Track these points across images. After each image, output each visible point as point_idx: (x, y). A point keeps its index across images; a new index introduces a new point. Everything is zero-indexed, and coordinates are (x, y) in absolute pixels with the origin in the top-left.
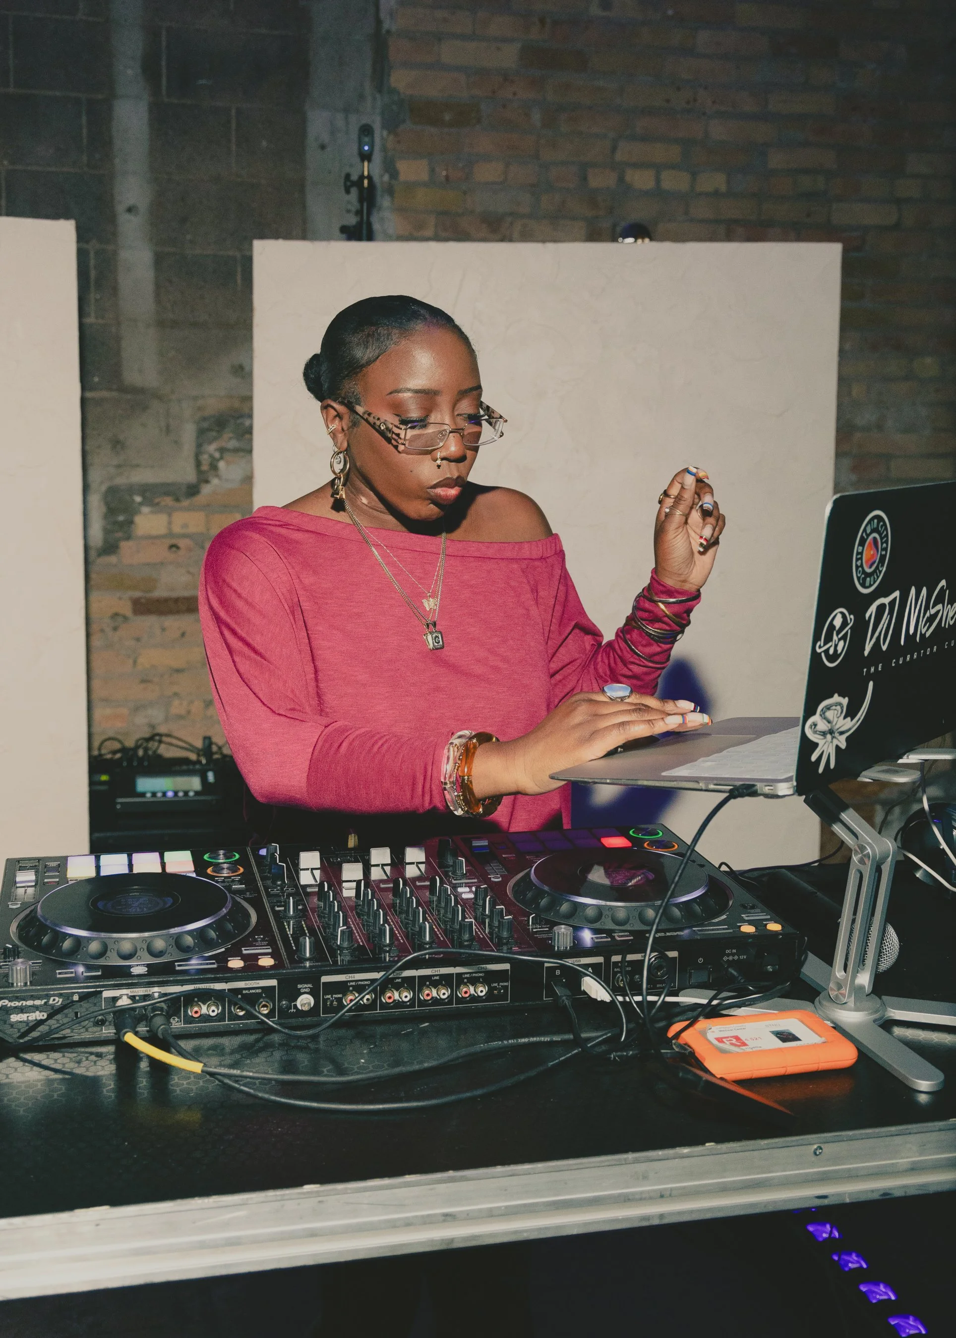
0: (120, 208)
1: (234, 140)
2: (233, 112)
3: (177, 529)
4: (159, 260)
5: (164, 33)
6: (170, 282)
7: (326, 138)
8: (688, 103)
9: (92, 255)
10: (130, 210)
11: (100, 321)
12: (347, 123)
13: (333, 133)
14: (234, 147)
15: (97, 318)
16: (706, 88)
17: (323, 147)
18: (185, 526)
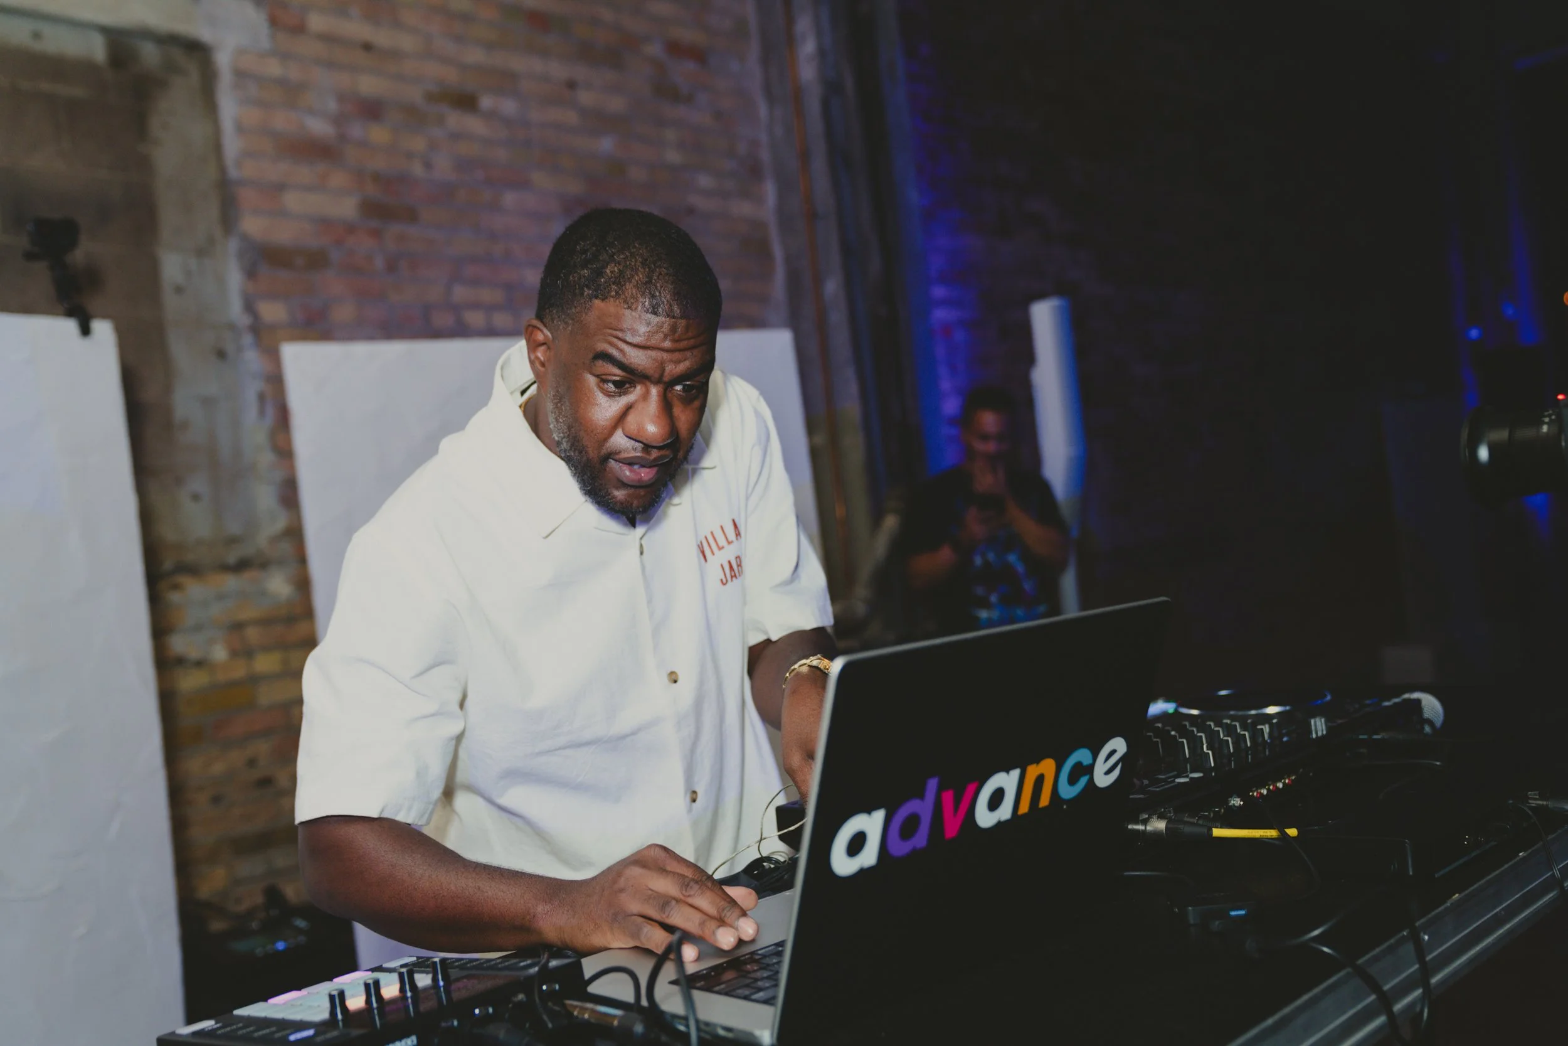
7: (181, 280)
12: (202, 267)
13: (187, 276)
17: (180, 290)
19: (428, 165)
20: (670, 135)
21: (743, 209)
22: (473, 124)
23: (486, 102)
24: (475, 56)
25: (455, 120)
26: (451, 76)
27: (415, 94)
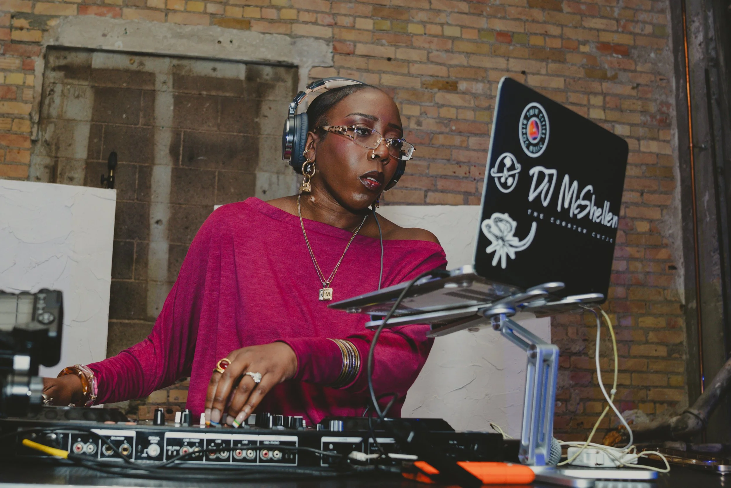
0: (152, 221)
1: (216, 187)
2: (217, 174)
3: (172, 400)
4: (171, 249)
5: (182, 134)
6: (177, 261)
7: (266, 187)
8: (466, 173)
9: (135, 246)
10: (157, 222)
11: (137, 281)
12: (278, 180)
13: (270, 185)
14: (216, 191)
15: (135, 279)
16: (475, 166)
17: (264, 192)
18: (177, 398)
19: (419, 124)
20: (597, 101)
21: (654, 147)
22: (453, 98)
23: (463, 86)
24: (460, 60)
25: (440, 97)
26: (442, 72)
27: (417, 84)
